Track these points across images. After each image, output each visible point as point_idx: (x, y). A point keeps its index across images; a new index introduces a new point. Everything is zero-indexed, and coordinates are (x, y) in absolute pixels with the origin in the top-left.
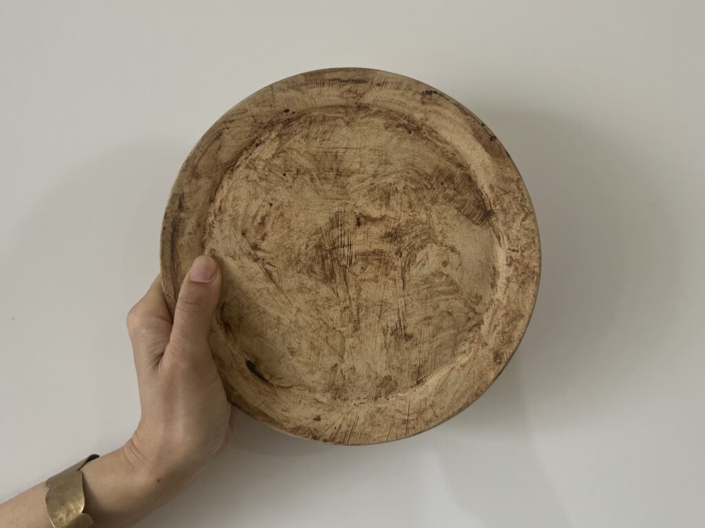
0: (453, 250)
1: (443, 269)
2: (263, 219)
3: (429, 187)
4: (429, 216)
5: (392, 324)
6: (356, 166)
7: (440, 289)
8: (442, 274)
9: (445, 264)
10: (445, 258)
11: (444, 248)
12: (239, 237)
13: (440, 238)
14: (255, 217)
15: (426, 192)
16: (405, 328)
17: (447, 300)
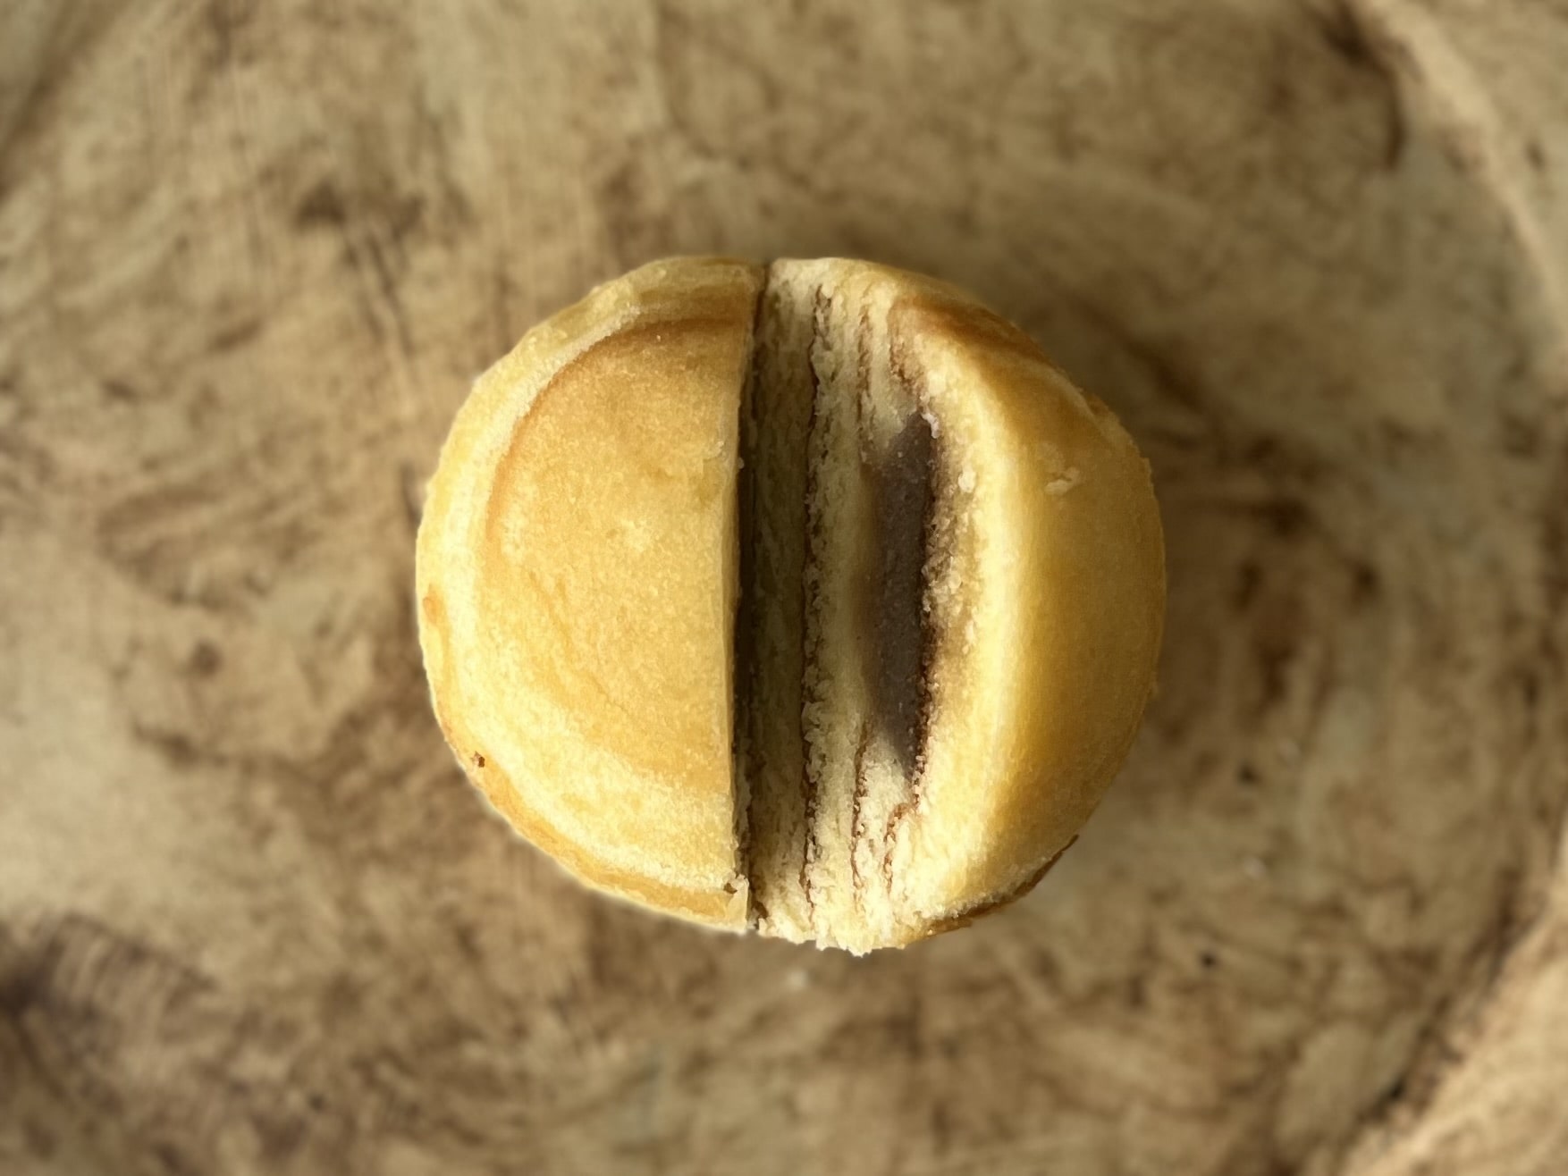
0: (179, 750)
1: (212, 629)
2: (1274, 689)
3: (386, 1072)
4: (349, 905)
5: (428, 258)
6: (818, 1094)
7: (204, 516)
8: (212, 601)
9: (206, 661)
10: (213, 692)
11: (229, 746)
12: (1389, 560)
13: (264, 795)
14: (1325, 686)
15: (398, 1035)
16: (350, 258)
17: (151, 464)
